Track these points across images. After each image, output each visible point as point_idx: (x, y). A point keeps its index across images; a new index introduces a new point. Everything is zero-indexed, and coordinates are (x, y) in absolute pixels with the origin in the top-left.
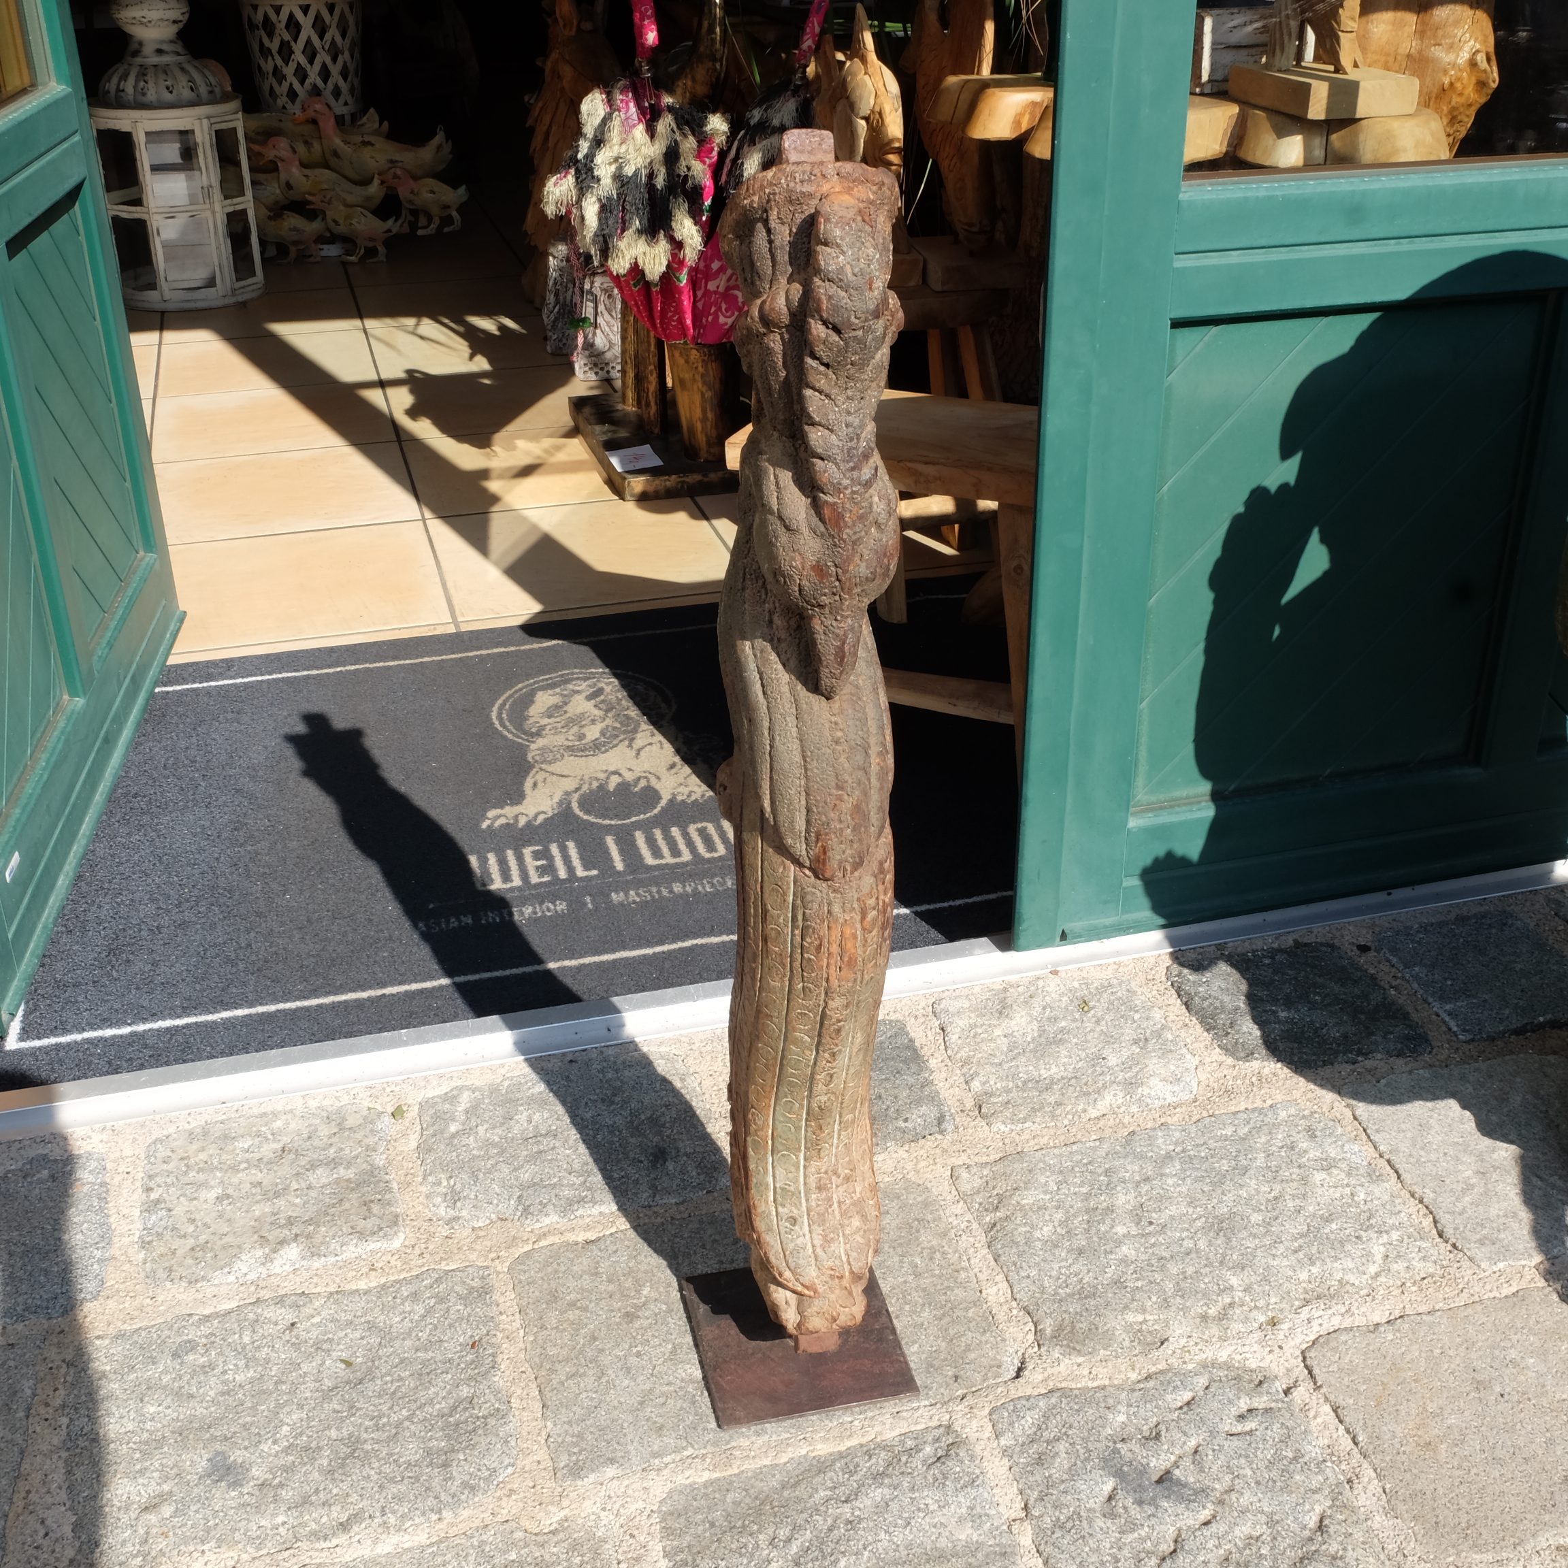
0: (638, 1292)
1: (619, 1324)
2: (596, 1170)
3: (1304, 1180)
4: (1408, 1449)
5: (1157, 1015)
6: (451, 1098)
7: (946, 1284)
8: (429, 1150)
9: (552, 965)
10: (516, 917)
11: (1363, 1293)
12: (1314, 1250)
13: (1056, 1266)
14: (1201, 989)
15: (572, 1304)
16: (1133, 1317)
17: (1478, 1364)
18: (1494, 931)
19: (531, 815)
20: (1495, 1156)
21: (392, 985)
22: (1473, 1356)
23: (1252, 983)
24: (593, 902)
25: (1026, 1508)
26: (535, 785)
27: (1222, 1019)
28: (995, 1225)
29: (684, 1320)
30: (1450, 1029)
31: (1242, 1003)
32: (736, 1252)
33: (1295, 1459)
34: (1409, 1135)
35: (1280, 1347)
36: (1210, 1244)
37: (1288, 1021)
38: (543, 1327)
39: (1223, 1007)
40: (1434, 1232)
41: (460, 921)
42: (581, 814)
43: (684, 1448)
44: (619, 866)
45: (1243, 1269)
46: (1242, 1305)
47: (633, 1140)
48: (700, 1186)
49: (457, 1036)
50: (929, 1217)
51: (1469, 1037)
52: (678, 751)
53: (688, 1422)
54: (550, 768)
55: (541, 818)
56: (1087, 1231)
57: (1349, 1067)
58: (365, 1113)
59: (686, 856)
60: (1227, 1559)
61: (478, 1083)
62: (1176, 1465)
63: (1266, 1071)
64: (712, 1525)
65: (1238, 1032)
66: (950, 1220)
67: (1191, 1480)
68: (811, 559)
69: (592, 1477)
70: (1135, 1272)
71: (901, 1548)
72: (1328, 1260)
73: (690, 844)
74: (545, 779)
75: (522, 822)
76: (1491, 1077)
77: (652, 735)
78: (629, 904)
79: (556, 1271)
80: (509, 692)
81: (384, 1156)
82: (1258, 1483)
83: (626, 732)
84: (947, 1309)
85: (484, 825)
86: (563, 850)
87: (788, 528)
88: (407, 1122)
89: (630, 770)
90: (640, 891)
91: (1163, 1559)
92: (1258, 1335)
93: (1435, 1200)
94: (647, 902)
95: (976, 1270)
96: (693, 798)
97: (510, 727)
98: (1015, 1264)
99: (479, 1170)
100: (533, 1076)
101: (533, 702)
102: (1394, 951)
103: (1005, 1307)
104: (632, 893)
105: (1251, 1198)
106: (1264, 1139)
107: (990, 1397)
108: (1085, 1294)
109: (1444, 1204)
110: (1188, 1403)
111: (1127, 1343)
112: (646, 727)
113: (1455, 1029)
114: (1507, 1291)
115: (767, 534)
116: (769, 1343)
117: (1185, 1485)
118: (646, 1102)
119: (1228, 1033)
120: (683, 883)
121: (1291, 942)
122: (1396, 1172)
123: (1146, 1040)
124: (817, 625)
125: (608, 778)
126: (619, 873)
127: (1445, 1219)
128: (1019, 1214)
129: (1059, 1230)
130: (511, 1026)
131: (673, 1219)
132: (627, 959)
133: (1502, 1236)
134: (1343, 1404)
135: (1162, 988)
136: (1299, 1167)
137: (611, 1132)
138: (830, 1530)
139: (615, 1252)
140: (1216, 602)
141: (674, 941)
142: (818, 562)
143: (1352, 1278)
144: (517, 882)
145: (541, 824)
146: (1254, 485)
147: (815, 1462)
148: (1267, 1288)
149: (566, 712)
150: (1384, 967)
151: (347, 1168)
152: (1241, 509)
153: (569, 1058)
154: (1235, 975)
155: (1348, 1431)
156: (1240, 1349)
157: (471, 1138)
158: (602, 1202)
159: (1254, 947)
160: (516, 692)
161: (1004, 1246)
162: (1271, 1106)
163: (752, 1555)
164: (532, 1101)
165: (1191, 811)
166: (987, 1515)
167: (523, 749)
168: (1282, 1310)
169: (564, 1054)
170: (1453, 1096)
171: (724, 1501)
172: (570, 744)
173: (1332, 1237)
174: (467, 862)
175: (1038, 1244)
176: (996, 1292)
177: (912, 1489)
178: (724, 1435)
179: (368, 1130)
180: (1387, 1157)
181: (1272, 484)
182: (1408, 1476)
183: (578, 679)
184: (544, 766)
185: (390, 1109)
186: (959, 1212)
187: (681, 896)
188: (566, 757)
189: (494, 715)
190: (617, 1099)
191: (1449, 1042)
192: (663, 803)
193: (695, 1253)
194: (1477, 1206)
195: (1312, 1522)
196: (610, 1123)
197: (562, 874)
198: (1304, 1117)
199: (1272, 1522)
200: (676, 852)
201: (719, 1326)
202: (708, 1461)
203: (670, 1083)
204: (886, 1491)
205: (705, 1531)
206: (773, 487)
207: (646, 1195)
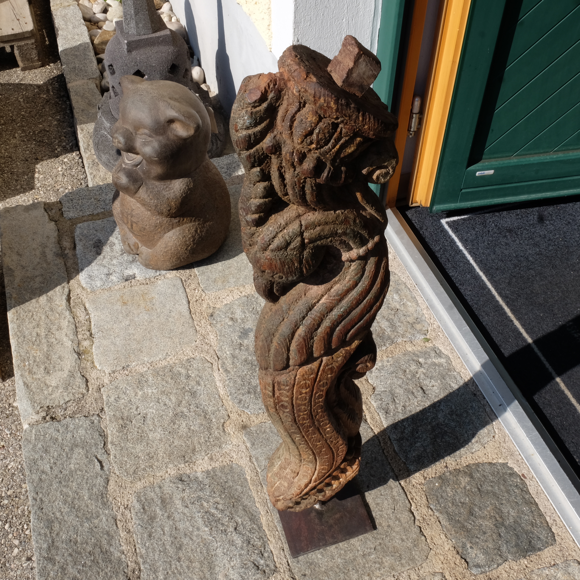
2: (406, 416)
7: (360, 570)
8: (406, 355)
9: (558, 380)
43: (260, 468)
47: (429, 427)
50: (403, 561)
58: (424, 329)
61: (453, 363)
64: (226, 482)
69: (245, 439)
71: (215, 552)
81: (401, 341)
84: (344, 570)
88: (422, 344)
118: (457, 429)
137: (433, 418)
138: (223, 524)
147: (257, 517)
151: (391, 331)
157: (416, 367)
158: (388, 421)
163: (210, 496)
164: (445, 385)
169: (479, 391)
171: (237, 485)
177: (240, 555)
179: (414, 332)
185: (429, 337)
190: (454, 417)
196: (439, 417)
202: (256, 478)
204: (240, 545)
205: (223, 480)
207: (395, 437)
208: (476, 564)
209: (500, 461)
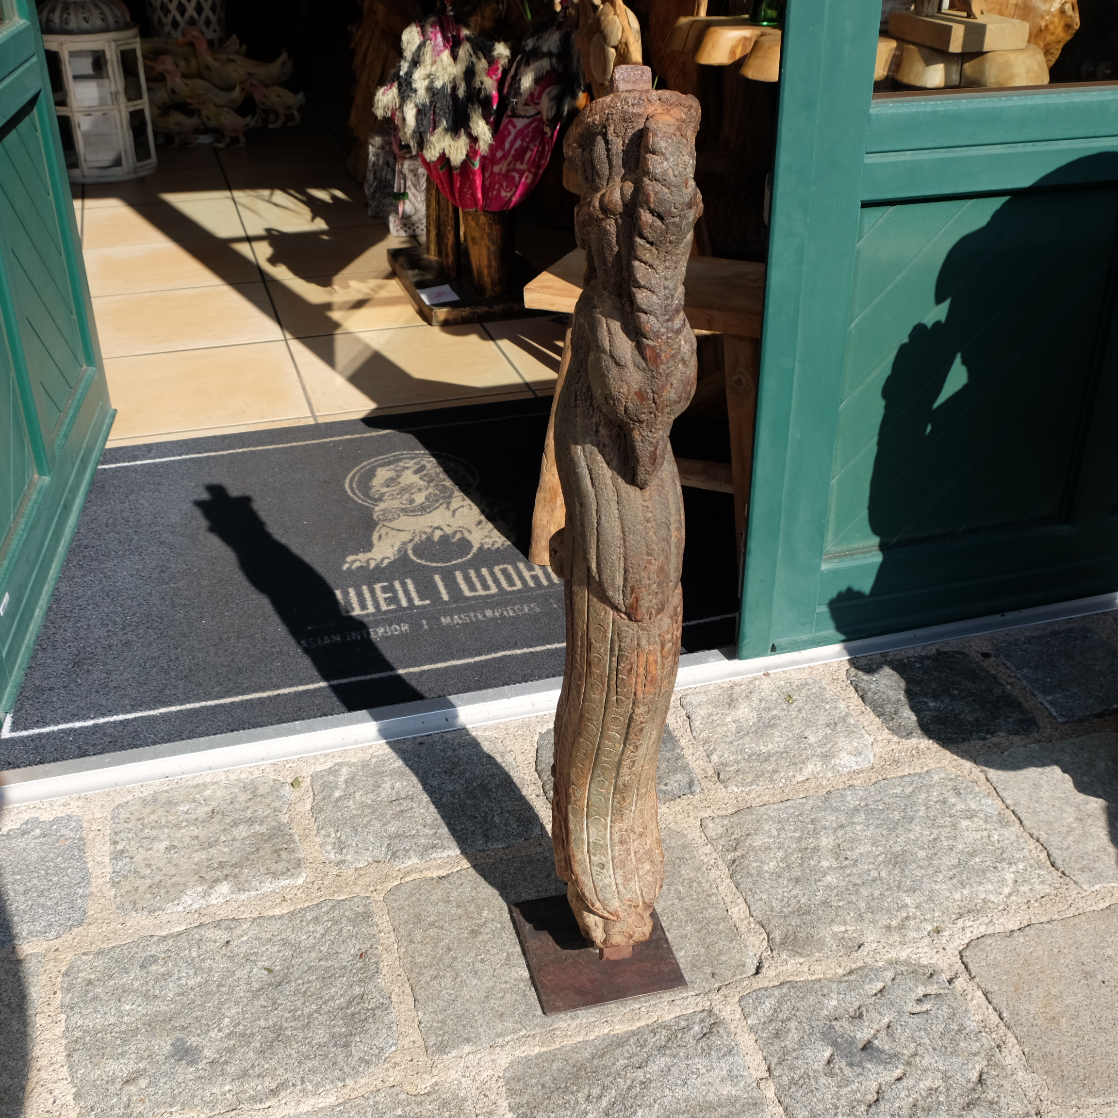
0: (479, 914)
1: (467, 938)
2: (443, 824)
3: (954, 826)
4: (1039, 1022)
5: (842, 705)
6: (334, 771)
7: (702, 905)
8: (321, 811)
9: (401, 672)
10: (373, 636)
11: (1000, 908)
12: (964, 877)
13: (780, 891)
14: (872, 686)
15: (432, 924)
16: (838, 928)
17: (1085, 959)
18: (1078, 642)
19: (379, 559)
20: (1088, 807)
21: (285, 687)
22: (1082, 953)
23: (909, 681)
24: (428, 624)
25: (769, 1070)
26: (380, 537)
27: (889, 708)
28: (734, 861)
29: (514, 935)
30: (1051, 714)
31: (902, 697)
32: (549, 884)
33: (959, 1030)
34: (1027, 792)
35: (944, 949)
36: (890, 874)
37: (936, 709)
38: (412, 942)
39: (889, 699)
40: (1048, 863)
41: (332, 639)
42: (415, 559)
43: (520, 1030)
44: (446, 597)
45: (914, 892)
46: (915, 918)
47: (469, 802)
48: (520, 835)
49: (337, 726)
50: (687, 856)
51: (1065, 720)
52: (483, 512)
53: (521, 1011)
54: (390, 525)
55: (386, 562)
56: (801, 865)
57: (981, 743)
58: (272, 783)
59: (494, 590)
60: (915, 1105)
61: (353, 760)
62: (875, 1036)
63: (922, 746)
64: (543, 1086)
65: (900, 717)
66: (702, 858)
67: (887, 1047)
68: (635, 387)
69: (454, 1053)
70: (837, 895)
71: (681, 1101)
72: (974, 885)
73: (496, 581)
74: (387, 533)
75: (372, 564)
76: (1082, 749)
77: (463, 500)
78: (454, 626)
79: (419, 900)
80: (357, 469)
81: (287, 816)
82: (934, 1049)
83: (444, 498)
84: (704, 924)
85: (345, 567)
86: (404, 586)
87: (618, 364)
88: (302, 790)
89: (449, 526)
90: (462, 616)
91: (870, 1106)
92: (927, 940)
93: (1047, 840)
94: (467, 624)
95: (723, 895)
96: (496, 546)
97: (359, 494)
98: (751, 890)
99: (358, 825)
100: (393, 754)
101: (374, 475)
102: (1008, 657)
103: (745, 922)
104: (456, 617)
105: (917, 839)
106: (923, 796)
107: (739, 989)
108: (802, 911)
109: (1054, 842)
110: (881, 991)
111: (834, 947)
112: (458, 494)
113: (1055, 714)
114: (1102, 905)
115: (601, 368)
116: (577, 951)
117: (882, 1052)
118: (477, 772)
119: (893, 718)
120: (493, 609)
121: (934, 651)
122: (1019, 819)
123: (835, 724)
124: (636, 435)
125: (433, 532)
126: (445, 602)
127: (1055, 853)
128: (752, 854)
129: (781, 864)
130: (376, 718)
131: (501, 859)
132: (455, 666)
133: (1097, 865)
134: (991, 990)
135: (844, 686)
136: (950, 816)
137: (453, 796)
138: (630, 1088)
139: (461, 885)
140: (886, 408)
141: (489, 653)
142: (640, 389)
143: (992, 898)
144: (371, 609)
145: (386, 567)
146: (916, 323)
147: (615, 1039)
148: (932, 905)
149: (399, 483)
150: (1002, 669)
151: (261, 825)
152: (906, 340)
153: (419, 741)
154: (896, 676)
155: (995, 1010)
156: (915, 951)
157: (351, 801)
158: (449, 848)
159: (908, 655)
160: (362, 468)
161: (742, 877)
162: (927, 772)
163: (574, 1109)
164: (393, 773)
165: (865, 558)
166: (742, 1076)
167: (370, 511)
168: (943, 922)
169: (415, 738)
170: (1056, 763)
171: (551, 1069)
172: (404, 506)
173: (976, 867)
174: (334, 595)
175: (767, 875)
176: (738, 911)
177: (687, 1058)
178: (548, 1020)
179: (274, 796)
180: (1012, 808)
181: (929, 321)
182: (1040, 1042)
183: (406, 458)
184: (385, 523)
185: (290, 781)
186: (708, 852)
187: (491, 619)
188: (402, 517)
189: (347, 486)
190: (455, 771)
191: (1050, 723)
192: (474, 550)
193: (519, 885)
194: (1078, 843)
195: (974, 1076)
196: (452, 789)
197: (404, 603)
198: (951, 780)
199: (946, 1078)
200: (486, 587)
201: (540, 939)
202: (537, 1039)
203: (493, 759)
204: (668, 1059)
205: (538, 1091)
206: (606, 333)
207: (481, 842)
208: (687, 786)
209: (536, 739)
